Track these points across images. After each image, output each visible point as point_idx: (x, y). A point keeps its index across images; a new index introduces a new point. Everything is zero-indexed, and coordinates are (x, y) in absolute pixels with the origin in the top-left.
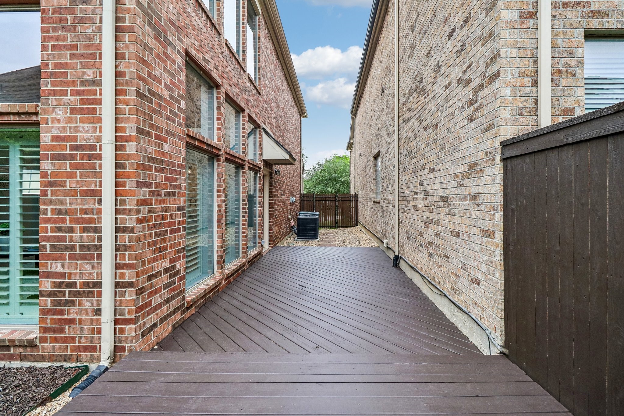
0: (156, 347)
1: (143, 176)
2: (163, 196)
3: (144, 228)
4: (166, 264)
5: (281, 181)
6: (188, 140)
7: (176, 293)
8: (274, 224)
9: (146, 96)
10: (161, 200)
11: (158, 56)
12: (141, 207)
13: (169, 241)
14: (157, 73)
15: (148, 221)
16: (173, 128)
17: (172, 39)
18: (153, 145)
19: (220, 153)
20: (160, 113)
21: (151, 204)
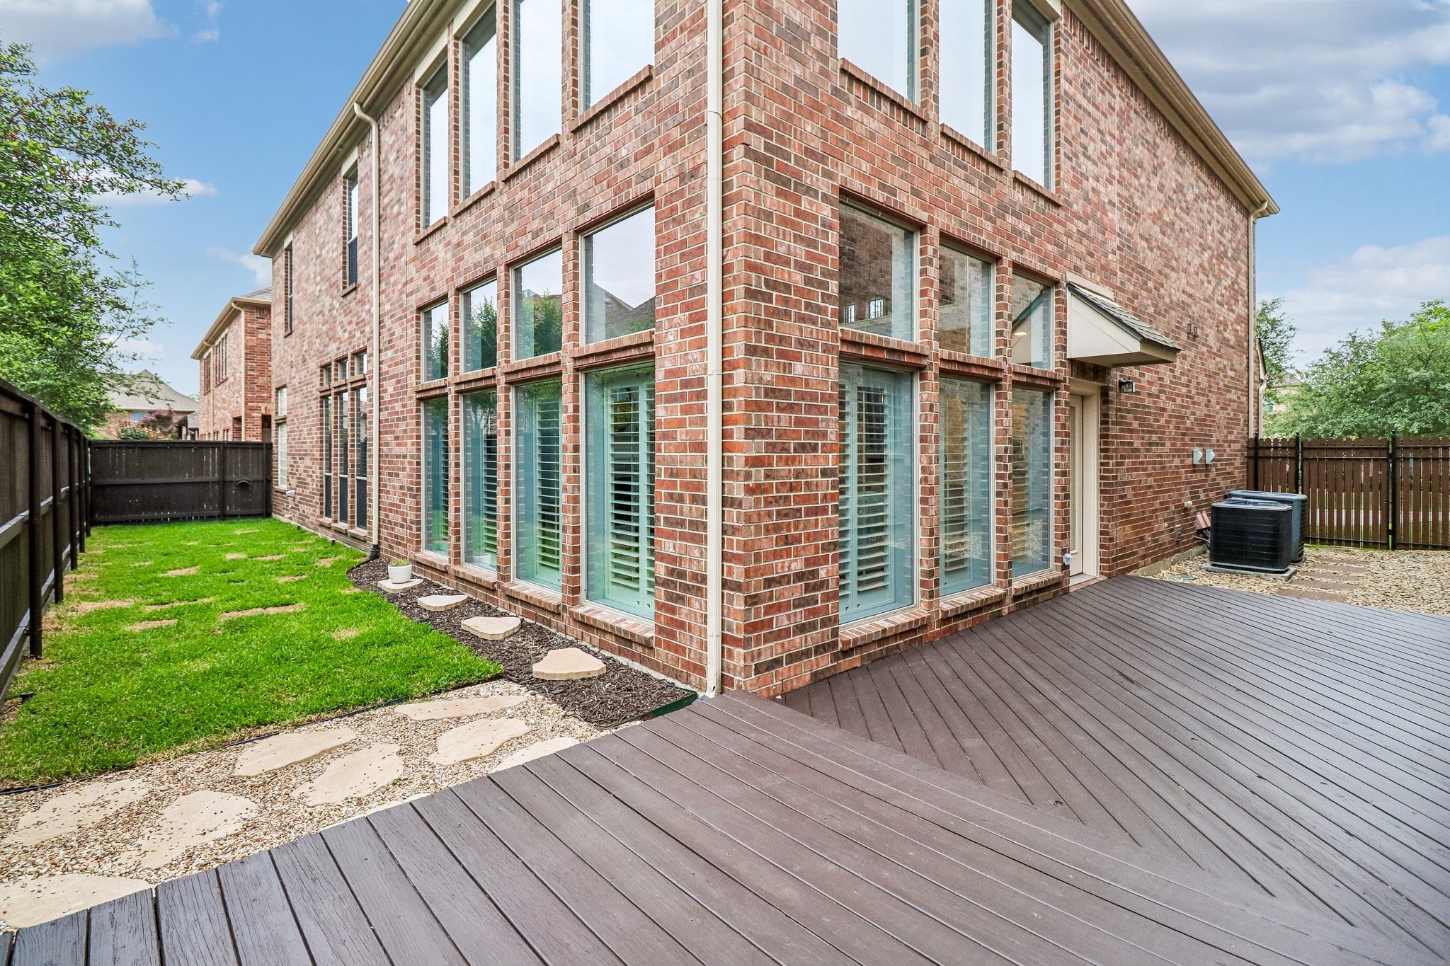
0: (779, 697)
1: (757, 420)
2: (792, 450)
3: (757, 502)
4: (798, 565)
5: (1149, 407)
6: (845, 349)
7: (819, 619)
8: (1114, 519)
9: (761, 293)
10: (787, 458)
11: (784, 221)
12: (753, 470)
13: (805, 528)
14: (782, 250)
15: (766, 491)
16: (812, 333)
17: (812, 180)
18: (774, 368)
19: (925, 362)
20: (787, 314)
21: (770, 464)
